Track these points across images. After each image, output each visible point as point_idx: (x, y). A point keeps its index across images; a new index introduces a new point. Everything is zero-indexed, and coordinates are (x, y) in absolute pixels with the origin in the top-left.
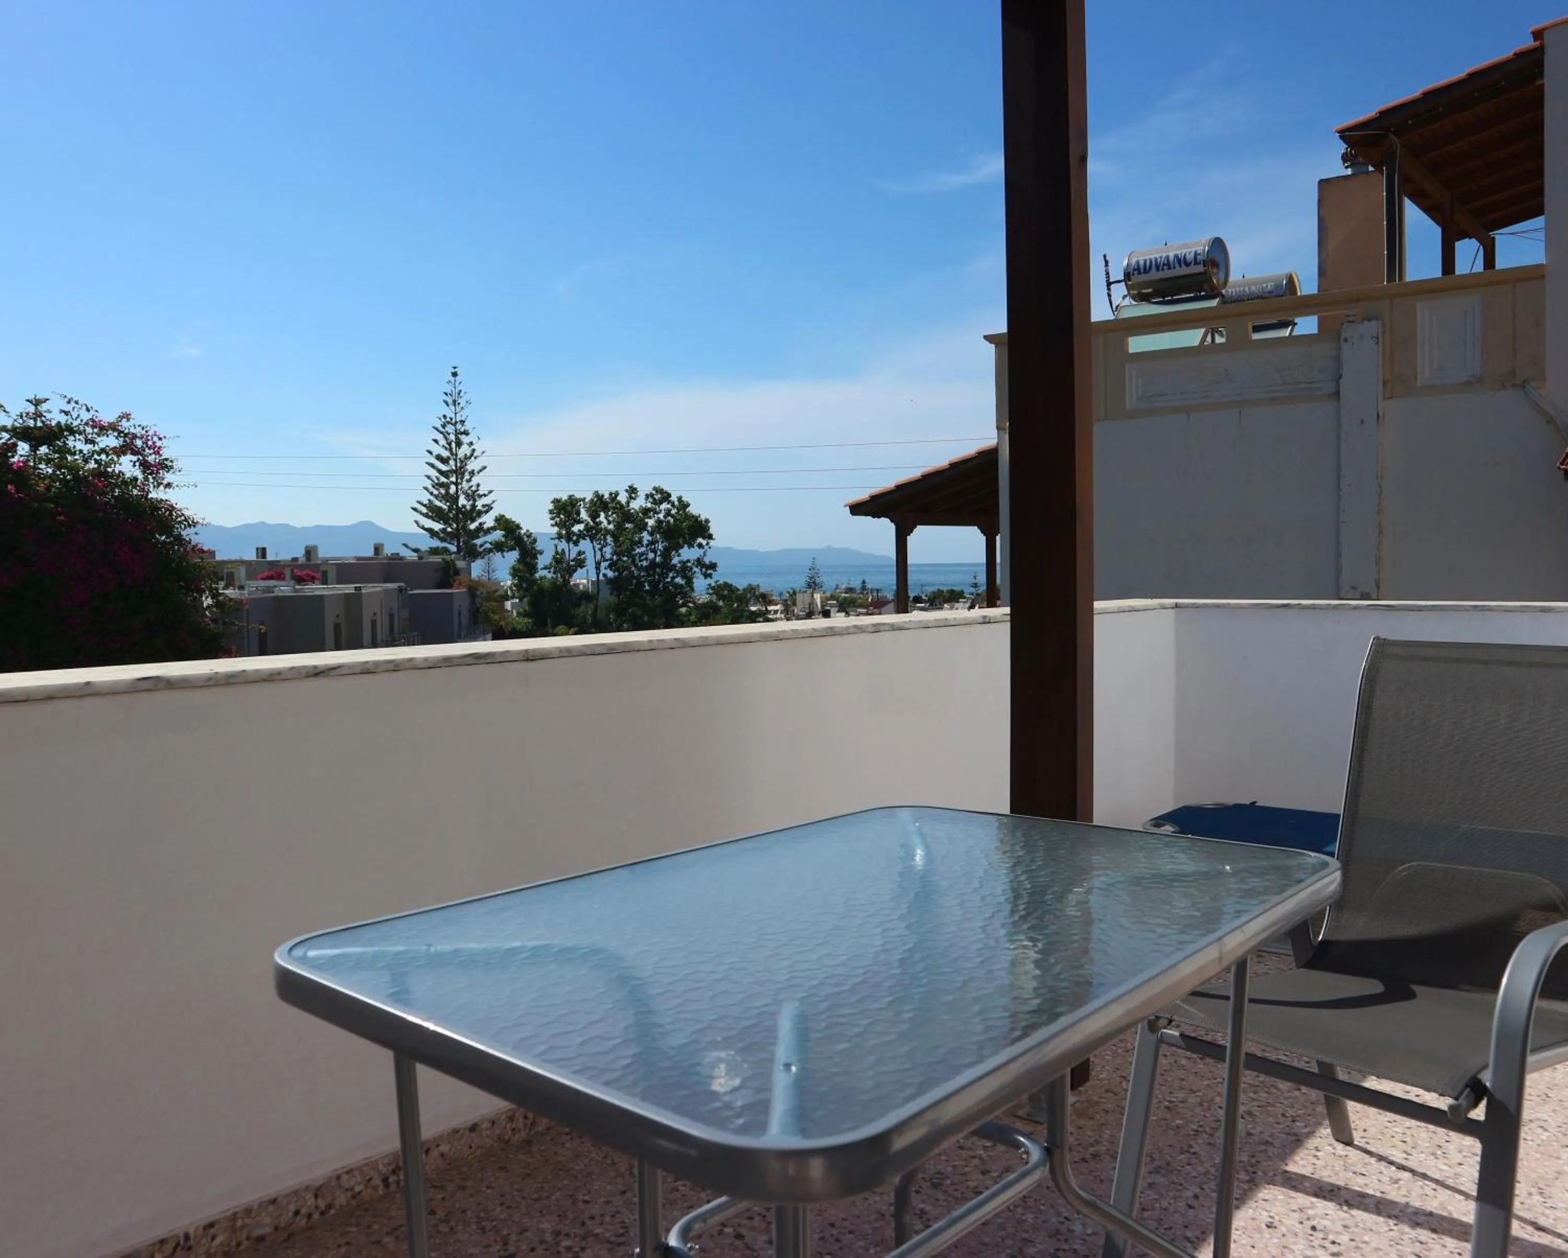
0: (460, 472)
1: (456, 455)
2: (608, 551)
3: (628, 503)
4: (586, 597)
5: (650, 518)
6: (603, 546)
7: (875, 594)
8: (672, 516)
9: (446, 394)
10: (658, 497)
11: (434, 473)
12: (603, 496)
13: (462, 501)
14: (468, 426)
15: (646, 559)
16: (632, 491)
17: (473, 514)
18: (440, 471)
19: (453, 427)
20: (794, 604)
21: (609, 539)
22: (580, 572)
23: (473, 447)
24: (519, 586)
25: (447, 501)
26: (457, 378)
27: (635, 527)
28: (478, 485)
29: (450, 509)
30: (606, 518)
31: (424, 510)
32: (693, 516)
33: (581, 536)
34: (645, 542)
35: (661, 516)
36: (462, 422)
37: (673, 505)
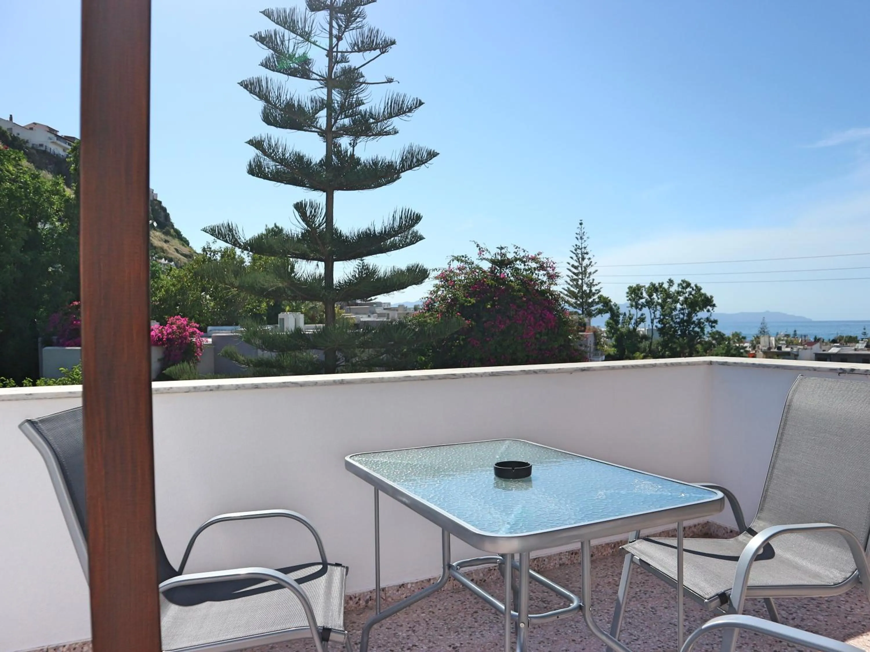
0: (584, 273)
1: (582, 265)
2: (658, 314)
3: (669, 288)
4: (645, 337)
5: (681, 296)
6: (655, 311)
7: (803, 338)
8: (692, 295)
9: (577, 234)
10: (684, 285)
11: (571, 274)
12: (655, 285)
13: (585, 288)
14: (588, 250)
15: (679, 318)
16: (671, 282)
17: (591, 294)
18: (574, 273)
19: (580, 251)
20: (759, 343)
21: (659, 307)
22: (642, 324)
23: (590, 261)
24: (610, 332)
25: (577, 288)
26: (582, 226)
27: (673, 301)
28: (593, 280)
29: (579, 292)
30: (657, 296)
31: (566, 293)
32: (703, 294)
33: (643, 306)
34: (678, 309)
35: (687, 295)
36: (585, 248)
37: (693, 289)
